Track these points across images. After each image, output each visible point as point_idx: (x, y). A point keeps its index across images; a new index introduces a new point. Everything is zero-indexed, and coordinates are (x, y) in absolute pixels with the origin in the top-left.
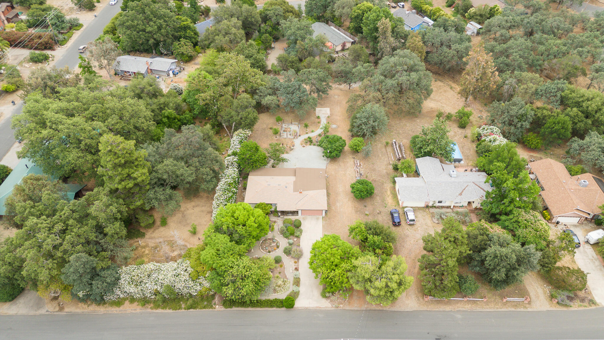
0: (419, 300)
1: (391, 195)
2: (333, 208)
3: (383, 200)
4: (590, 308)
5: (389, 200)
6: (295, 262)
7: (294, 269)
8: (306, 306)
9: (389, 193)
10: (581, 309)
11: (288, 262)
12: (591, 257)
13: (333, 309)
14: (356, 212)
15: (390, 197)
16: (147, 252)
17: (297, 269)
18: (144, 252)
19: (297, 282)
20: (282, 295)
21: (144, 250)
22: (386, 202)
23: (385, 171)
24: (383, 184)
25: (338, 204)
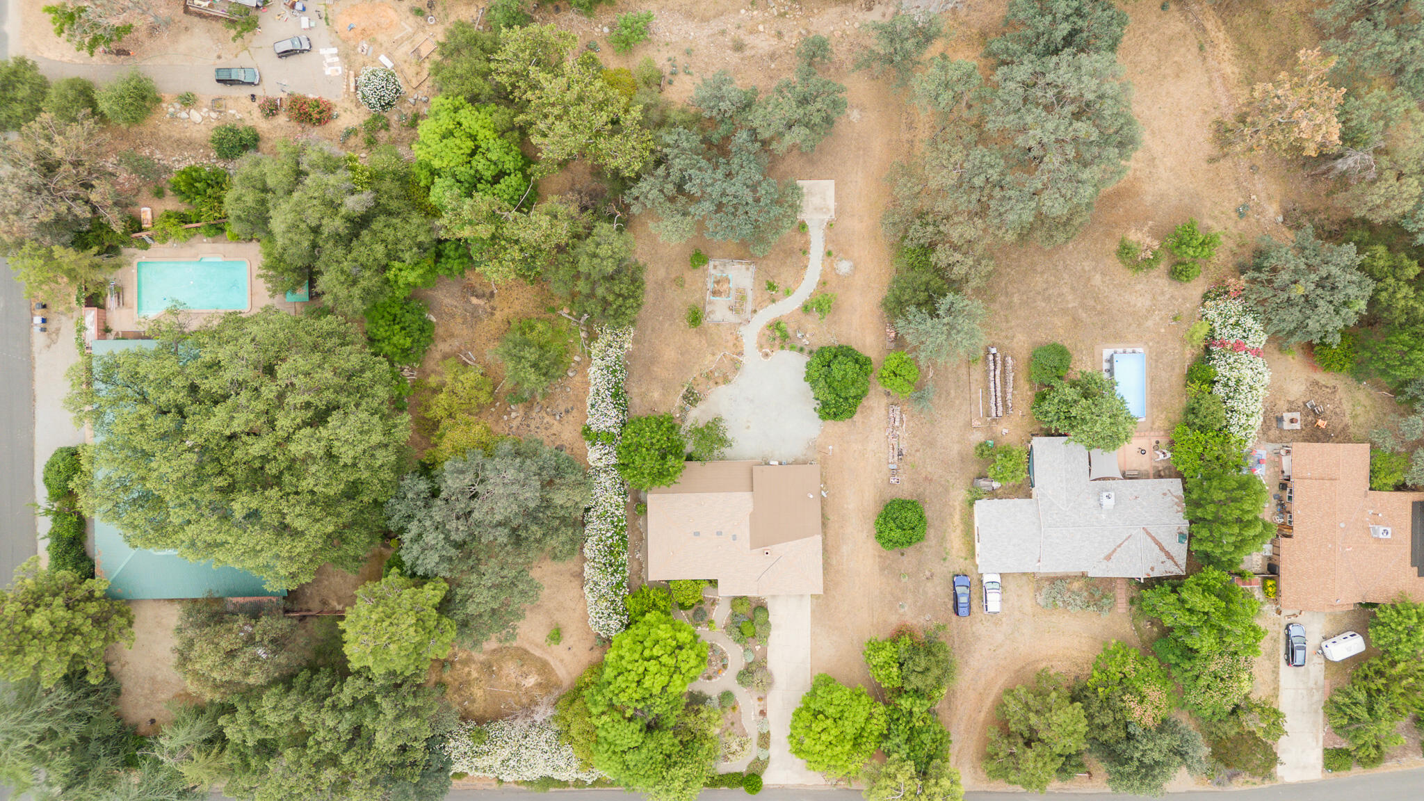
0: (975, 773)
1: (961, 527)
2: (834, 562)
3: (942, 539)
4: (1263, 786)
5: (955, 541)
6: (760, 699)
7: (757, 712)
8: (783, 783)
9: (957, 518)
10: (1246, 787)
11: (746, 700)
12: (1311, 684)
13: (827, 788)
14: (882, 569)
15: (958, 531)
16: (475, 674)
17: (763, 713)
18: (469, 673)
19: (764, 740)
20: (739, 764)
21: (467, 669)
22: (948, 546)
23: (956, 448)
24: (947, 490)
25: (845, 549)
